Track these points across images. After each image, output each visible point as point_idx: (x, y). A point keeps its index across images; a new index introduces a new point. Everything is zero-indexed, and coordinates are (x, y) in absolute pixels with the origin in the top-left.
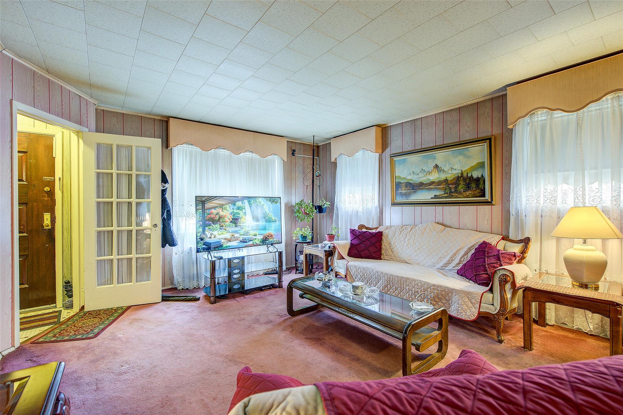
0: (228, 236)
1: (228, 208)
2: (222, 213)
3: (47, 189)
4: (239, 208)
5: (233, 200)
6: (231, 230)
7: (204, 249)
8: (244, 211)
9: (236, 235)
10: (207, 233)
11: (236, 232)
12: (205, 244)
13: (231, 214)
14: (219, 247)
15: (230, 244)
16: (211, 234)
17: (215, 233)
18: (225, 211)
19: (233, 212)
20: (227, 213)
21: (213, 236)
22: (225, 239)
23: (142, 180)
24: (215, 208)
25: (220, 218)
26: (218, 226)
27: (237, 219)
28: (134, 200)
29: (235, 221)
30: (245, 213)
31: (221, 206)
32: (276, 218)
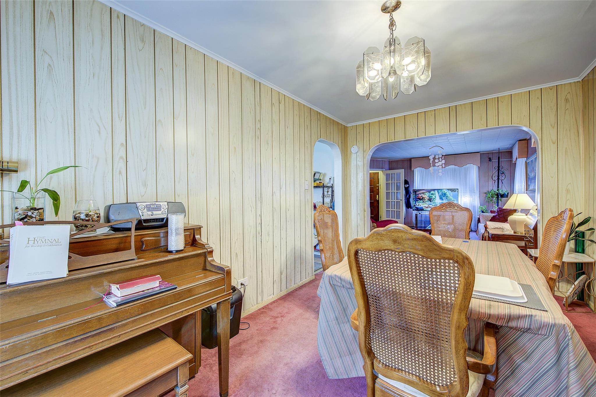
0: (427, 206)
1: (426, 194)
2: (423, 196)
3: (377, 188)
4: (432, 194)
5: (429, 191)
6: (428, 203)
7: (415, 210)
8: (435, 195)
9: (430, 206)
10: (417, 203)
11: (430, 204)
12: (416, 208)
13: (428, 196)
14: (422, 209)
15: (427, 209)
16: (419, 204)
17: (421, 204)
18: (425, 195)
19: (429, 196)
20: (426, 196)
21: (419, 205)
22: (425, 207)
23: (398, 184)
24: (420, 194)
25: (423, 198)
26: (422, 201)
27: (431, 199)
28: (396, 191)
29: (430, 200)
30: (435, 196)
31: (423, 193)
32: (454, 199)
